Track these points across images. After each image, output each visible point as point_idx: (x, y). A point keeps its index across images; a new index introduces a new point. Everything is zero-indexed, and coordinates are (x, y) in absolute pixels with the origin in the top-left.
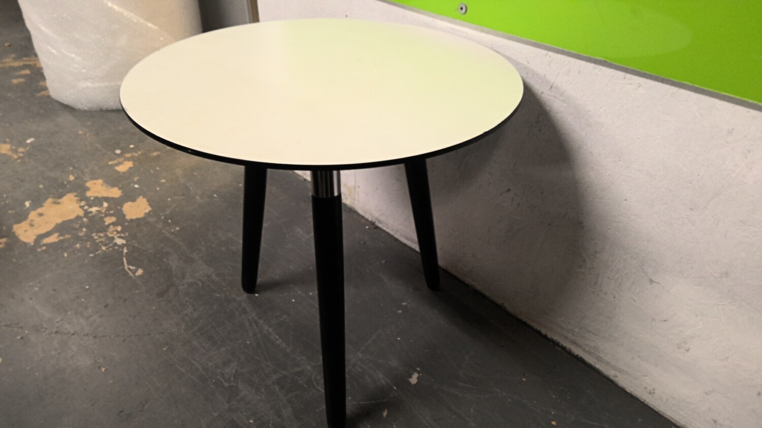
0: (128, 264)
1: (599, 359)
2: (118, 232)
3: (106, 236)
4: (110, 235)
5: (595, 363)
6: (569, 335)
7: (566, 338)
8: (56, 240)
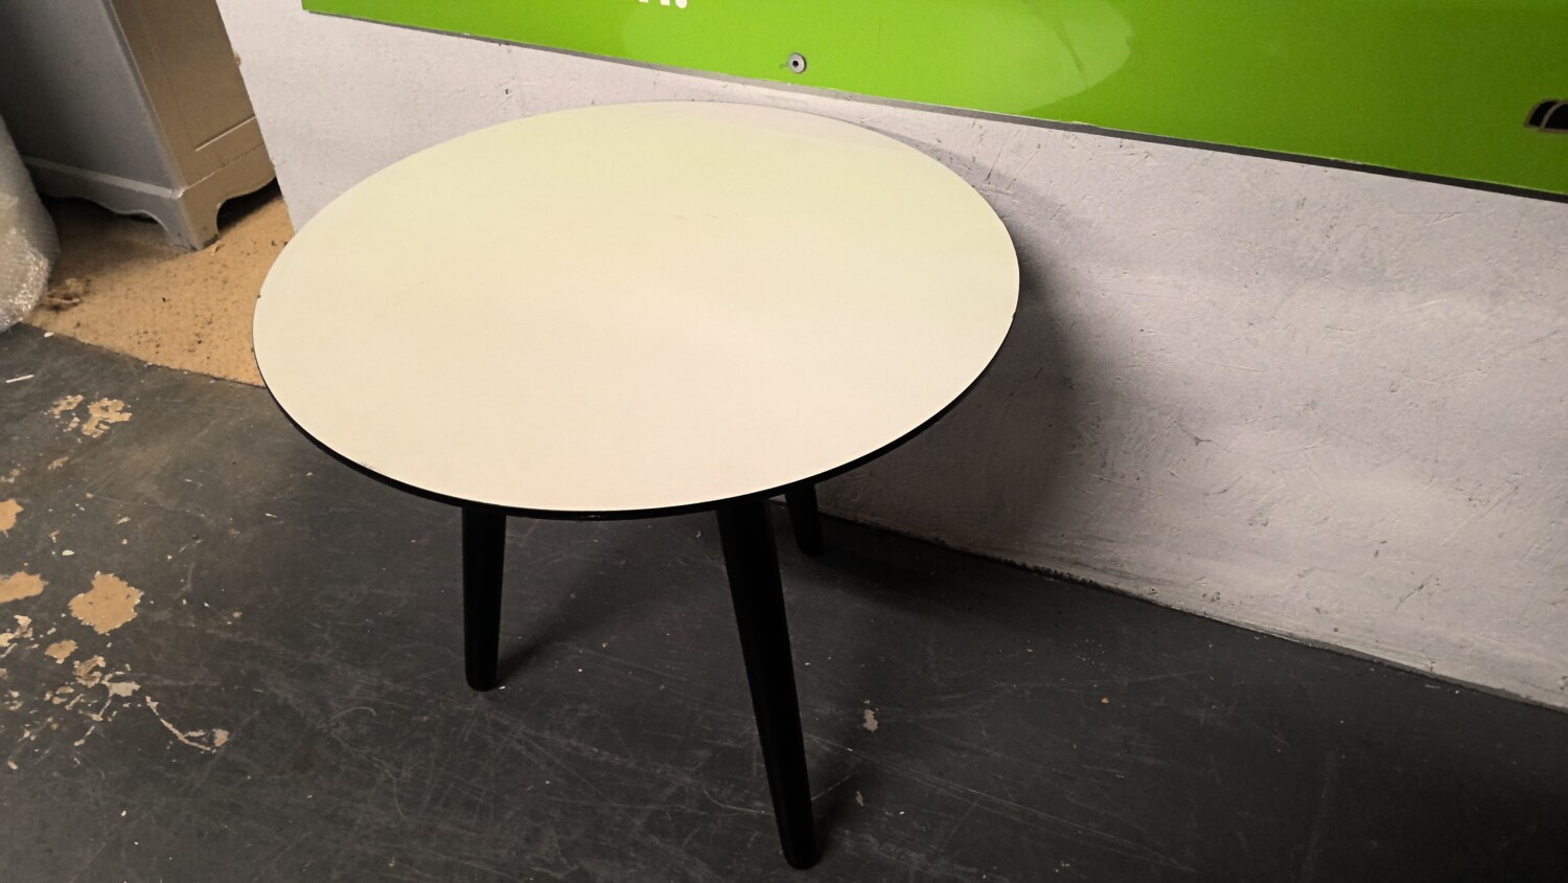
0: (183, 731)
1: (1123, 575)
2: (104, 671)
3: (79, 688)
4: (91, 684)
5: (1117, 584)
6: (1065, 554)
7: (1061, 559)
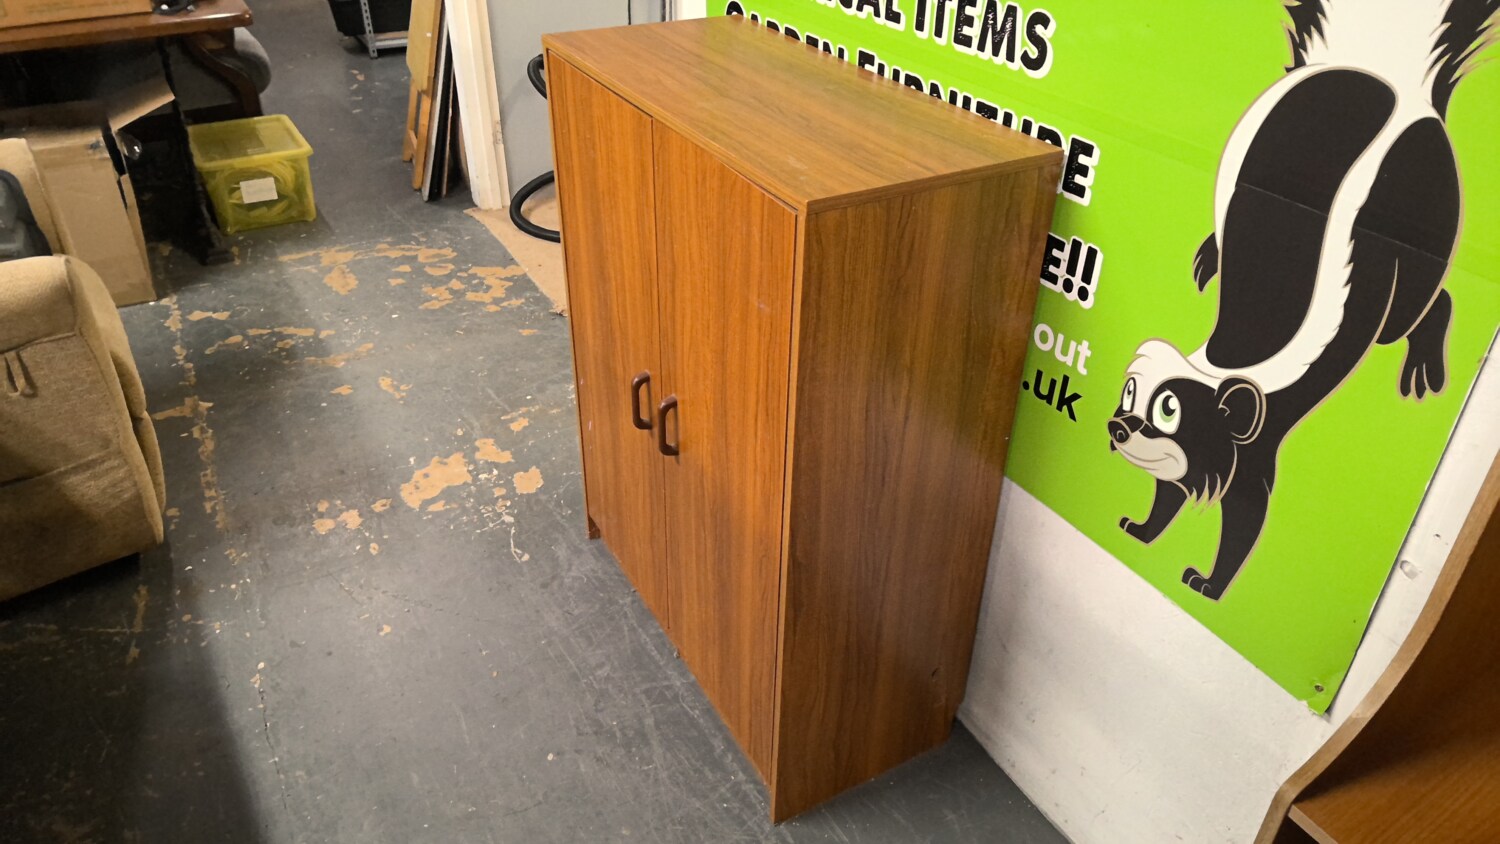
0: (515, 547)
2: (507, 508)
3: (494, 510)
4: (499, 511)
8: (442, 509)
